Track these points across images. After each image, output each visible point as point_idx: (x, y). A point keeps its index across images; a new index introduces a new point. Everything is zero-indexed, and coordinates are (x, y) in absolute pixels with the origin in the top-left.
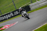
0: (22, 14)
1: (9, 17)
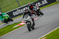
0: (24, 19)
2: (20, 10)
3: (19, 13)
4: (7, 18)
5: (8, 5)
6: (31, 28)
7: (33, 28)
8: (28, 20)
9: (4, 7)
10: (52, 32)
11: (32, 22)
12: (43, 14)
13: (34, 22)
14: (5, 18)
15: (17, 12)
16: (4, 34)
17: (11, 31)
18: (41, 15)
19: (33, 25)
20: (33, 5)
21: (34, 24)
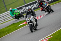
1: (35, 7)
2: (26, 7)
3: (24, 11)
4: (18, 14)
5: (13, 3)
6: (34, 29)
7: (36, 29)
8: (30, 20)
9: (9, 4)
10: (59, 31)
11: (35, 23)
12: (53, 11)
13: (36, 23)
14: (15, 14)
15: (22, 9)
16: (9, 33)
17: (16, 30)
18: (51, 12)
19: (35, 26)
20: (43, 1)
21: (37, 25)
